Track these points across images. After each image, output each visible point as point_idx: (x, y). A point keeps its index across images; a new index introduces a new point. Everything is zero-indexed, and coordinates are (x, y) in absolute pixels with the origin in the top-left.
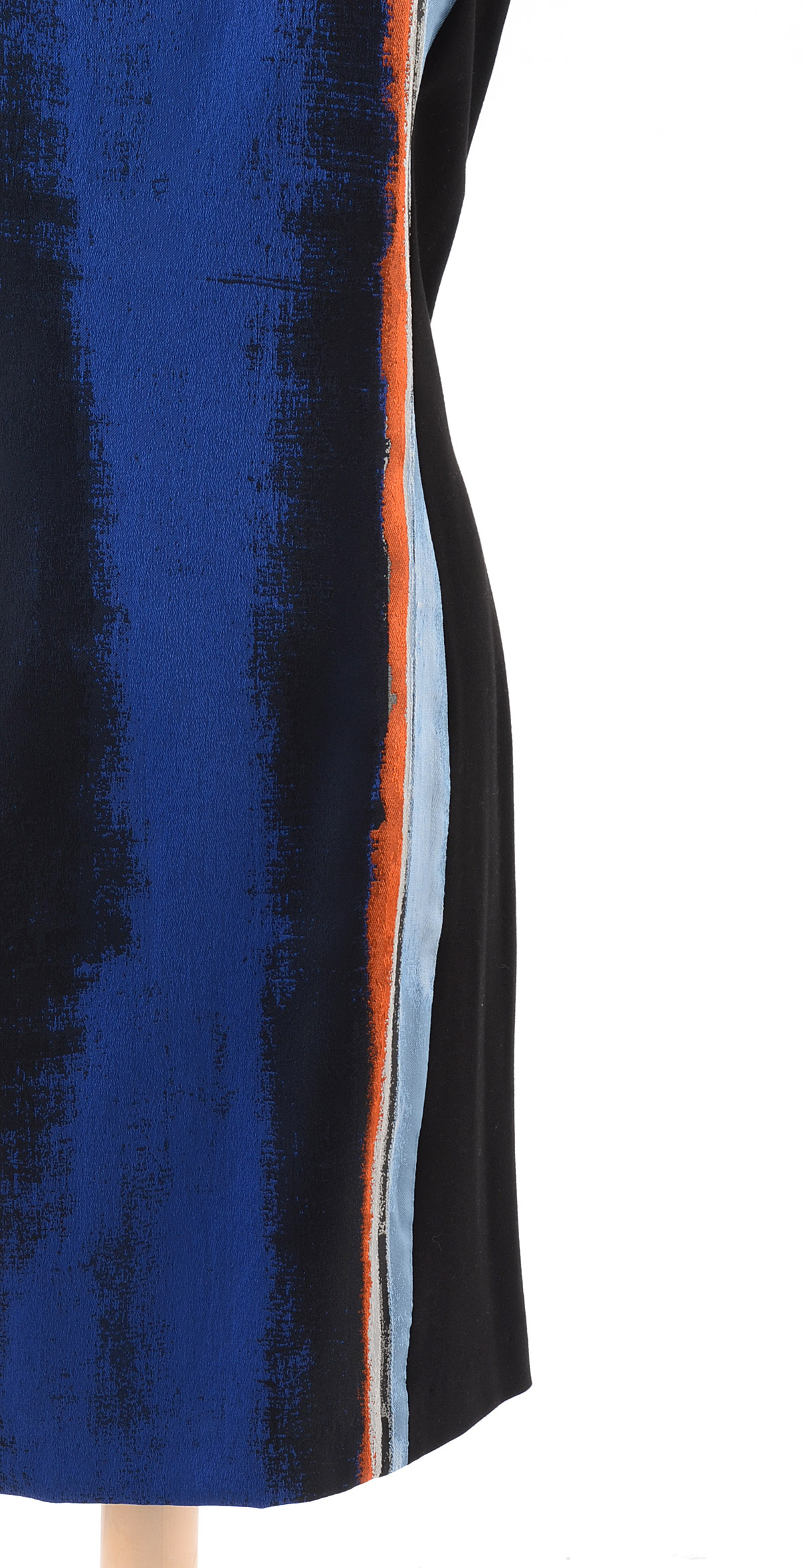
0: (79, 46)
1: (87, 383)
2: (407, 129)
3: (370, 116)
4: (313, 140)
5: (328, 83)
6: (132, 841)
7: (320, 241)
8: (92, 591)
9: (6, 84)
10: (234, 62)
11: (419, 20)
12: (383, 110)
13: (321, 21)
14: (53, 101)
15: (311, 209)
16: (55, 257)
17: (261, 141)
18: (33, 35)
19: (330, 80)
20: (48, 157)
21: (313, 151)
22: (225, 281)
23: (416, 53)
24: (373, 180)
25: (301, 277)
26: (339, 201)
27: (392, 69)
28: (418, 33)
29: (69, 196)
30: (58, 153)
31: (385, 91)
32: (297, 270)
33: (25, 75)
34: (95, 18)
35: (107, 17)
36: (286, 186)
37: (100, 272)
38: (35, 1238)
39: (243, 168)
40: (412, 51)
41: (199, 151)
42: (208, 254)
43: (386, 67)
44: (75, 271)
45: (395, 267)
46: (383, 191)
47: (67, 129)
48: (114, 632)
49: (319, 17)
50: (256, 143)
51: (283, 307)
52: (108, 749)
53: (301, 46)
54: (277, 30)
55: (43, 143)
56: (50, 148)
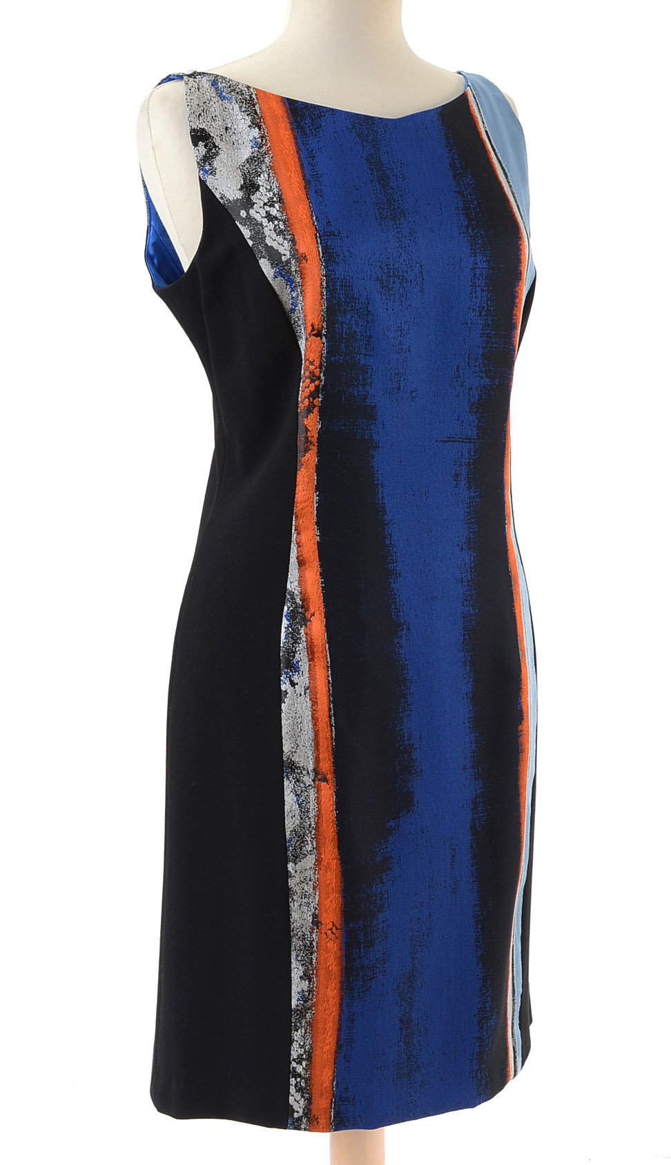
0: (380, 325)
1: (382, 503)
3: (507, 349)
4: (484, 364)
5: (491, 334)
6: (414, 749)
7: (483, 416)
8: (392, 615)
13: (489, 302)
14: (366, 355)
15: (482, 400)
16: (367, 437)
17: (461, 366)
18: (357, 320)
19: (492, 332)
20: (364, 384)
21: (484, 370)
22: (444, 441)
24: (507, 381)
25: (477, 436)
27: (516, 324)
29: (373, 404)
30: (368, 382)
31: (513, 335)
32: (475, 432)
33: (353, 342)
34: (387, 310)
36: (472, 389)
37: (388, 443)
38: (371, 979)
39: (452, 381)
41: (431, 374)
42: (436, 428)
43: (514, 323)
44: (376, 444)
47: (373, 369)
48: (404, 636)
49: (488, 300)
50: (458, 367)
51: (469, 452)
52: (403, 700)
53: (480, 316)
54: (469, 308)
55: (361, 378)
56: (364, 379)
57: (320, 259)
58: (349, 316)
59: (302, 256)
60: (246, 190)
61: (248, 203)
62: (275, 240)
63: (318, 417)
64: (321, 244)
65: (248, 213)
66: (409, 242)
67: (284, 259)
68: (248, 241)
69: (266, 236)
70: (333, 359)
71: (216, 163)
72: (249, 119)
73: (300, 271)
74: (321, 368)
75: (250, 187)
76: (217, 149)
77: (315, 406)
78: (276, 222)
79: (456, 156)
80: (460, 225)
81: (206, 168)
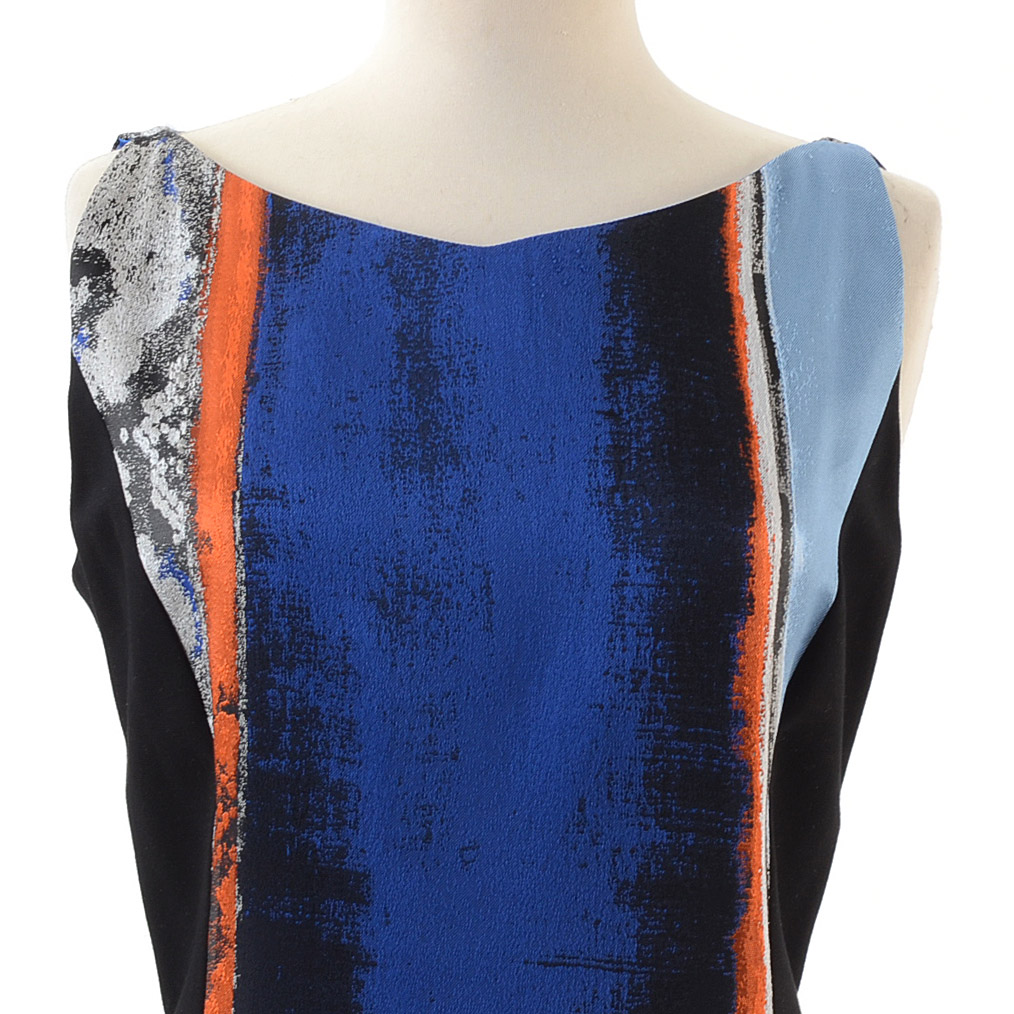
0: (374, 697)
2: (763, 779)
3: (718, 767)
4: (650, 797)
5: (667, 731)
7: (660, 913)
9: (288, 742)
10: (557, 708)
11: (776, 653)
12: (733, 759)
13: (658, 661)
14: (343, 760)
15: (649, 877)
16: (344, 940)
17: (588, 800)
18: (320, 685)
19: (670, 727)
20: (337, 824)
21: (650, 810)
22: (546, 964)
23: (773, 691)
24: (722, 841)
25: (637, 956)
26: (682, 866)
27: (743, 712)
28: (774, 668)
29: (360, 870)
30: (348, 819)
31: (735, 737)
32: (632, 948)
33: (310, 731)
34: (393, 665)
35: (407, 663)
36: (619, 850)
37: (397, 958)
39: (567, 832)
40: (767, 690)
41: (515, 813)
42: (525, 933)
43: (736, 711)
44: (368, 956)
45: (751, 939)
46: (735, 852)
47: (360, 792)
49: (656, 656)
50: (582, 802)
51: (615, 992)
53: (635, 690)
54: (607, 673)
55: (331, 808)
56: (339, 814)
57: (235, 546)
58: (299, 673)
59: (202, 539)
60: (138, 386)
61: (135, 415)
62: (164, 498)
63: (237, 887)
64: (241, 513)
65: (130, 436)
66: (458, 518)
67: (177, 539)
68: (126, 493)
69: (151, 488)
70: (262, 764)
71: (101, 325)
72: (190, 236)
73: (201, 569)
74: (238, 782)
75: (147, 380)
76: (111, 295)
77: (231, 863)
78: (172, 460)
79: (628, 332)
80: (595, 485)
81: (84, 332)
